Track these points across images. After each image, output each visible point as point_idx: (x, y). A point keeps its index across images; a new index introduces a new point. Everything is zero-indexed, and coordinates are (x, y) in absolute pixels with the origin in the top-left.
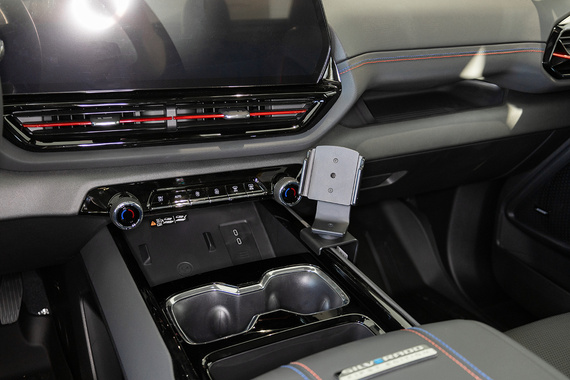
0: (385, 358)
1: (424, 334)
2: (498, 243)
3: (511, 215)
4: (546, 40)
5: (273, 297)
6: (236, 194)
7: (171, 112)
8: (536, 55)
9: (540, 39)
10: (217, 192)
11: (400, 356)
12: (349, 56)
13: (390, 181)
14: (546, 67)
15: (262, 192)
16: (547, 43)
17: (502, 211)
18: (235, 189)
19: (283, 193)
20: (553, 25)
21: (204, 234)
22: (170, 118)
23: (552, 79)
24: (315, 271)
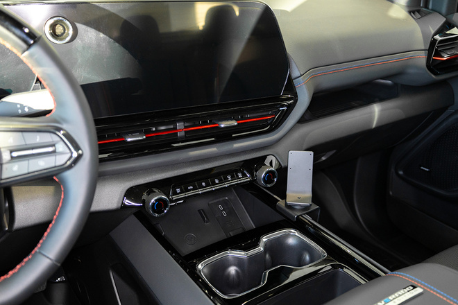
0: (390, 298)
1: (406, 277)
2: (391, 193)
3: (401, 173)
4: (427, 48)
5: (267, 256)
6: (230, 182)
7: (180, 125)
8: (422, 59)
9: (423, 48)
10: (217, 181)
11: (400, 295)
12: (302, 73)
13: (324, 158)
14: (428, 66)
15: (248, 178)
16: (428, 50)
17: (393, 170)
18: (229, 178)
19: (264, 178)
20: (431, 36)
21: (199, 211)
22: (180, 130)
23: (433, 76)
24: (296, 234)
